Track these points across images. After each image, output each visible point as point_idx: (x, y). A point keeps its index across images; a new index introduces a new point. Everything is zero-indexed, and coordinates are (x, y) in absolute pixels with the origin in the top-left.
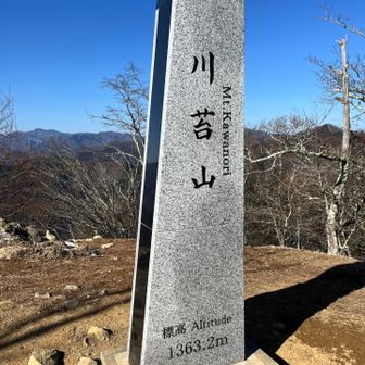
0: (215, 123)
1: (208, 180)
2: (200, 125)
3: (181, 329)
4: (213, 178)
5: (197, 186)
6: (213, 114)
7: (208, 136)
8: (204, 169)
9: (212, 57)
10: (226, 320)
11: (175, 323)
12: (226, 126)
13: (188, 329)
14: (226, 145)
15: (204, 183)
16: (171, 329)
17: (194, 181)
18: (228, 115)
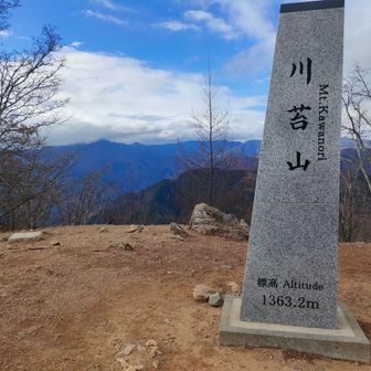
1: (302, 163)
2: (296, 118)
3: (274, 283)
4: (307, 162)
5: (292, 168)
6: (309, 108)
7: (304, 127)
8: (299, 154)
9: (309, 62)
10: (317, 287)
11: (270, 276)
12: (322, 118)
13: (281, 285)
14: (321, 134)
15: (299, 165)
16: (264, 280)
17: (290, 164)
18: (324, 109)
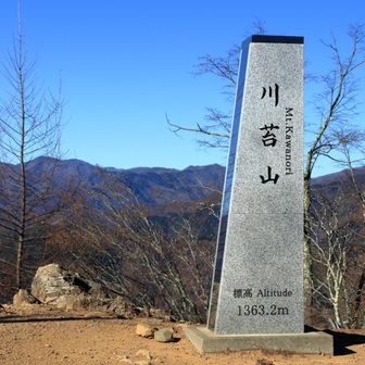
0: (280, 135)
1: (273, 177)
2: (267, 136)
3: (248, 293)
4: (277, 176)
5: (264, 182)
6: (277, 127)
7: (273, 144)
8: (270, 169)
9: (277, 87)
10: (287, 293)
11: (245, 286)
12: (288, 137)
13: (255, 295)
14: (288, 151)
15: (270, 179)
16: (240, 291)
17: (262, 177)
18: (290, 129)
